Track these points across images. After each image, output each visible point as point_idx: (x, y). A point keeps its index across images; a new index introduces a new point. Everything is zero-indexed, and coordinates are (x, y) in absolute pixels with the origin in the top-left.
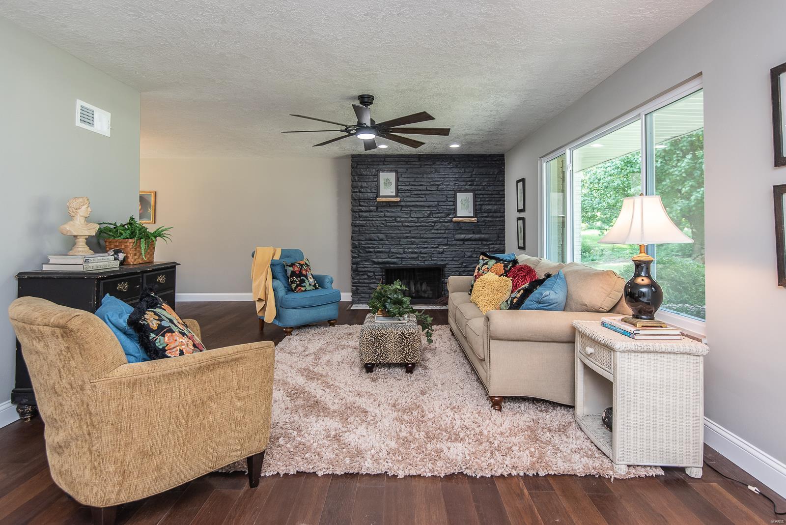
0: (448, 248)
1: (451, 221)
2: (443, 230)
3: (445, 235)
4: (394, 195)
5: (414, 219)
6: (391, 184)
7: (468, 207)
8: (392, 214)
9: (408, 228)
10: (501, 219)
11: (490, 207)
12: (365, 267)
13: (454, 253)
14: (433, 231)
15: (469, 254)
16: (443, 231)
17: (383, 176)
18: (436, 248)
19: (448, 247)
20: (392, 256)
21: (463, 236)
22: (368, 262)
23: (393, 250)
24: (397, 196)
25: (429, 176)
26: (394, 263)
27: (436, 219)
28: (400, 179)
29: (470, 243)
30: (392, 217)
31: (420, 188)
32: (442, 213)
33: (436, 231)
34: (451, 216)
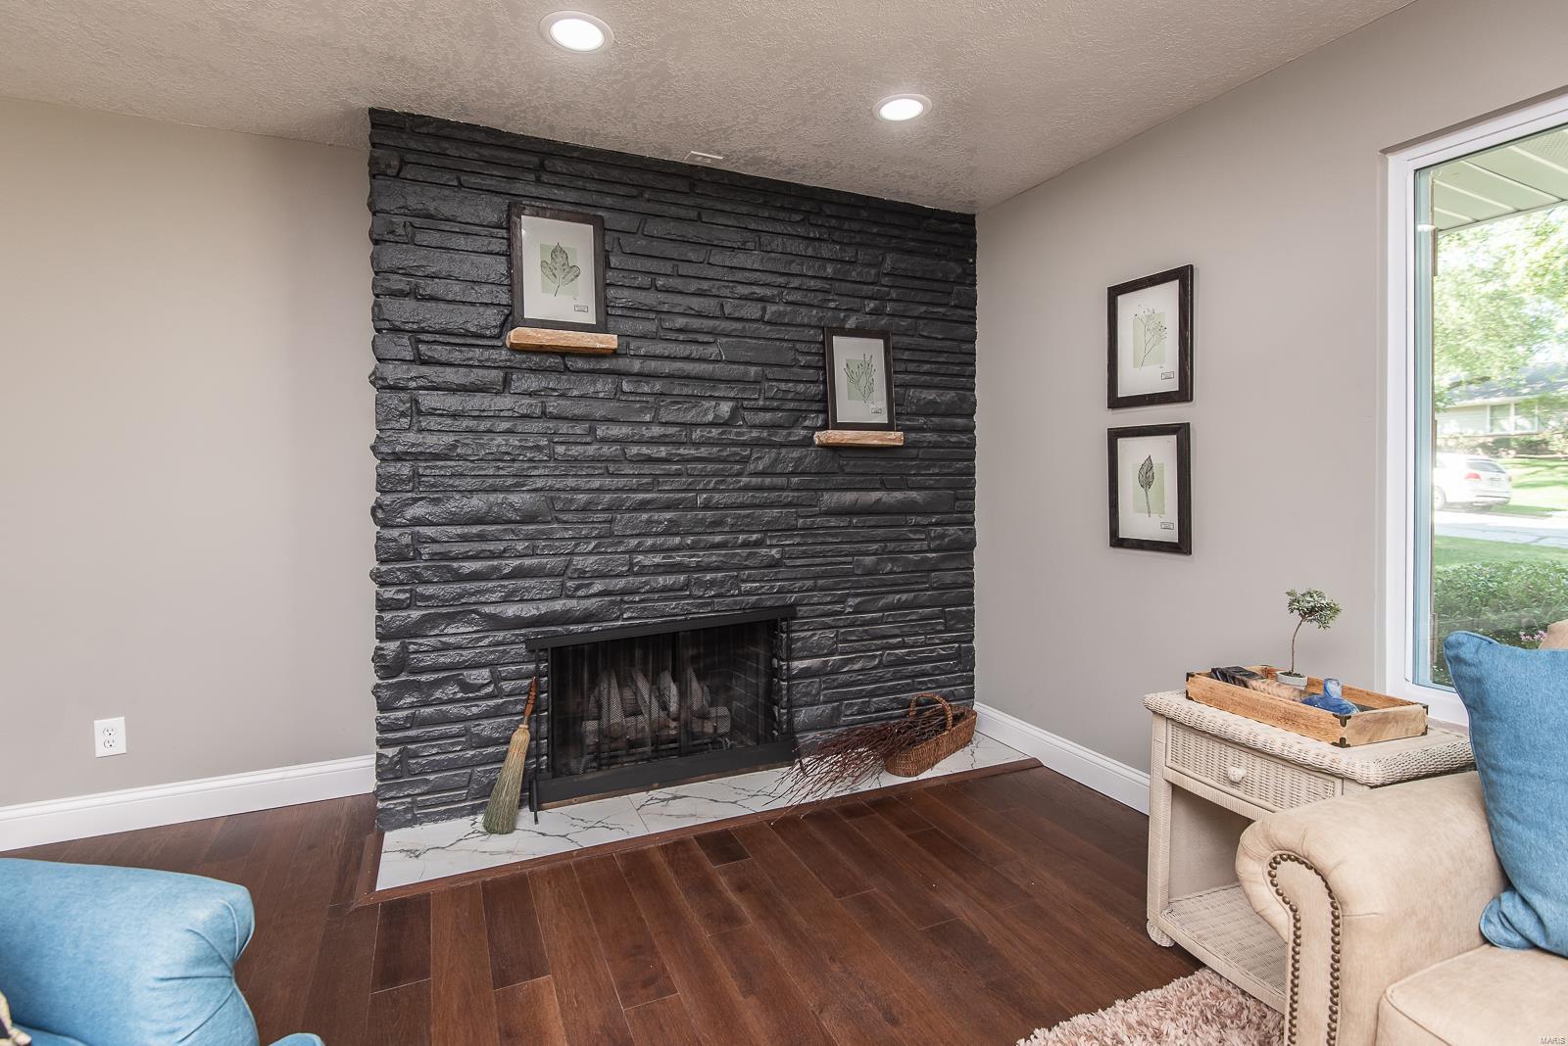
0: (798, 544)
1: (807, 442)
2: (781, 474)
3: (789, 496)
4: (594, 322)
5: (671, 430)
6: (573, 272)
7: (871, 390)
8: (579, 409)
9: (647, 469)
10: (964, 438)
11: (931, 395)
12: (446, 647)
13: (818, 561)
14: (745, 480)
15: (869, 560)
16: (780, 481)
17: (537, 234)
18: (758, 544)
19: (797, 540)
20: (578, 588)
21: (849, 497)
22: (470, 623)
23: (579, 562)
24: (600, 327)
25: (735, 263)
26: (587, 617)
27: (755, 434)
28: (614, 261)
29: (873, 520)
30: (576, 419)
31: (696, 303)
32: (777, 409)
33: (755, 481)
34: (807, 423)
